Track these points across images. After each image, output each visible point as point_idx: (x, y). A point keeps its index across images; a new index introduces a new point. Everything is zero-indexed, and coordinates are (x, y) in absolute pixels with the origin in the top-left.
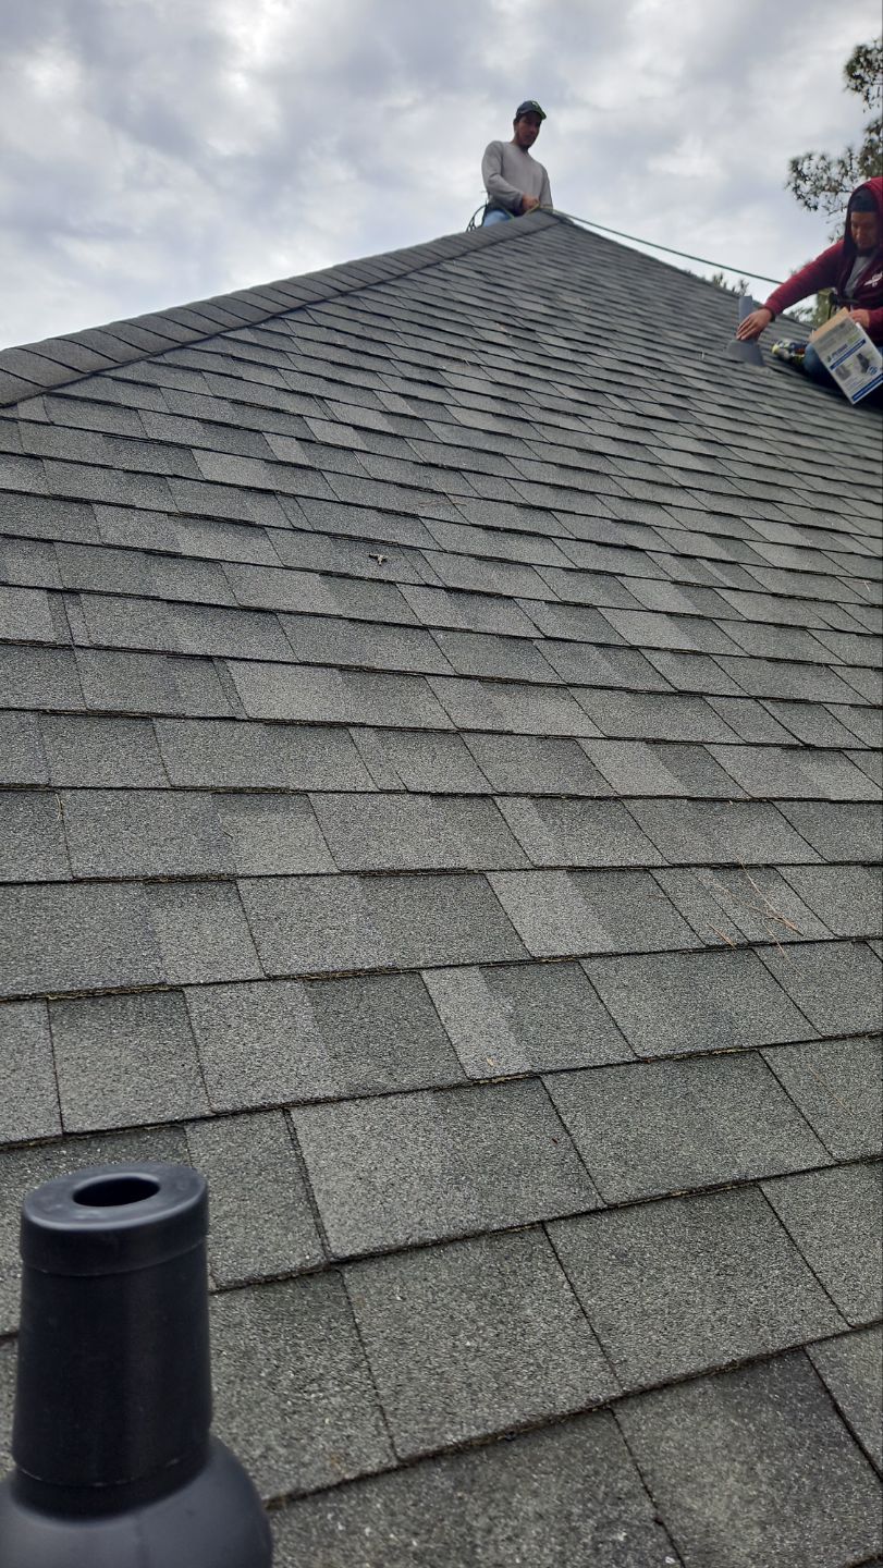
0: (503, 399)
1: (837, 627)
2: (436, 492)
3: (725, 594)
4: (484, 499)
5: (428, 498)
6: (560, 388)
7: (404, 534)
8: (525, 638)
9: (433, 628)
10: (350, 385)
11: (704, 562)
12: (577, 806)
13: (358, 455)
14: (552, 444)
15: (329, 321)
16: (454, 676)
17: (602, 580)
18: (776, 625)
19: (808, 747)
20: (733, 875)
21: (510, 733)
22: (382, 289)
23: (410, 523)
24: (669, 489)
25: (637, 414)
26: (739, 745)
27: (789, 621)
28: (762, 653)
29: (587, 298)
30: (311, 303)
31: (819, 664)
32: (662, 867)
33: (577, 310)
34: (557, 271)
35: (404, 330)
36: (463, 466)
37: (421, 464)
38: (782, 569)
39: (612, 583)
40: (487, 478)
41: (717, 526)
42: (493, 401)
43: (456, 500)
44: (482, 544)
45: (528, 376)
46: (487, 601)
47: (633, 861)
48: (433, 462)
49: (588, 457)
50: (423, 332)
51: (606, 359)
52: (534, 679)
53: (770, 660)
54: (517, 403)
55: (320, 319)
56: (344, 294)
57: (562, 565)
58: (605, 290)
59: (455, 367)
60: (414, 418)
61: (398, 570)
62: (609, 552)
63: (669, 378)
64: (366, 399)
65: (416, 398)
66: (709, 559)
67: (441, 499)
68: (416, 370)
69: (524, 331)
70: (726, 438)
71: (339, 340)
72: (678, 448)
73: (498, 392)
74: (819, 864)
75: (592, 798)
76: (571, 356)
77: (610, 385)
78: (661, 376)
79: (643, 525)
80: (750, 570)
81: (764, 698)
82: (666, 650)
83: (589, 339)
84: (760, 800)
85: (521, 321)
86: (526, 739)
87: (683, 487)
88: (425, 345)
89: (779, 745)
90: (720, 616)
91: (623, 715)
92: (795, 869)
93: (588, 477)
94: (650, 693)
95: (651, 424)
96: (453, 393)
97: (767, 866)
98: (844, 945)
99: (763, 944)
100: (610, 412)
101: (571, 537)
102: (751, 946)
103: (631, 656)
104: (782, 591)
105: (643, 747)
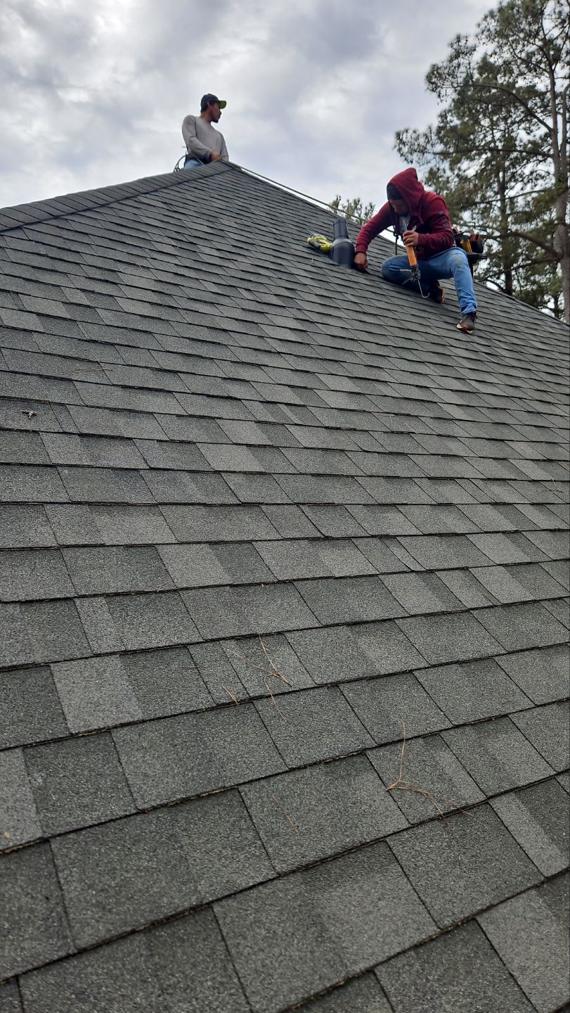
0: (160, 292)
1: (366, 449)
2: (91, 362)
3: (292, 429)
4: (128, 365)
5: (84, 366)
6: (206, 284)
7: (55, 394)
8: (135, 470)
9: (61, 465)
10: (43, 283)
11: (283, 407)
12: (142, 599)
13: (35, 335)
14: (190, 324)
15: (39, 237)
16: (68, 503)
17: (204, 422)
18: (323, 449)
19: (327, 538)
20: (251, 642)
21: (103, 545)
22: (87, 214)
23: (64, 385)
24: (269, 354)
25: (257, 302)
26: (279, 540)
27: (332, 446)
28: (308, 471)
29: (239, 221)
30: (27, 224)
31: (347, 476)
32: (198, 643)
33: (230, 229)
34: (222, 202)
35: (96, 243)
36: (118, 341)
37: (86, 341)
38: (336, 409)
39: (212, 424)
40: (134, 349)
41: (297, 380)
42: (153, 294)
43: (106, 367)
44: (118, 399)
45: (184, 276)
46: (112, 442)
47: (176, 640)
48: (94, 339)
49: (214, 333)
50: (111, 244)
51: (244, 263)
52: (134, 501)
53: (313, 475)
54: (170, 295)
55: (32, 235)
56: (56, 217)
57: (177, 412)
58: (253, 216)
59: (130, 270)
60: (88, 306)
61: (45, 421)
62: (214, 402)
63: (285, 277)
64: (54, 293)
65: (93, 292)
66: (286, 404)
67: (93, 367)
68: (98, 272)
69: (188, 244)
70: (315, 318)
71: (42, 250)
72: (280, 325)
73: (158, 287)
74: (317, 628)
75: (155, 592)
76: (218, 262)
77: (243, 282)
78: (280, 275)
79: (244, 381)
80: (313, 410)
81: (303, 504)
82: (240, 472)
83: (234, 250)
84: (284, 582)
85: (188, 237)
86: (114, 549)
87: (279, 353)
88: (111, 254)
89: (307, 538)
90: (285, 445)
91: (198, 524)
92: (297, 634)
93: (211, 347)
94: (221, 505)
95: (265, 308)
96: (123, 288)
97: (279, 633)
98: (321, 690)
99: (261, 697)
100: (238, 301)
101: (188, 391)
102: (251, 700)
103: (213, 480)
104: (333, 425)
105: (206, 547)
